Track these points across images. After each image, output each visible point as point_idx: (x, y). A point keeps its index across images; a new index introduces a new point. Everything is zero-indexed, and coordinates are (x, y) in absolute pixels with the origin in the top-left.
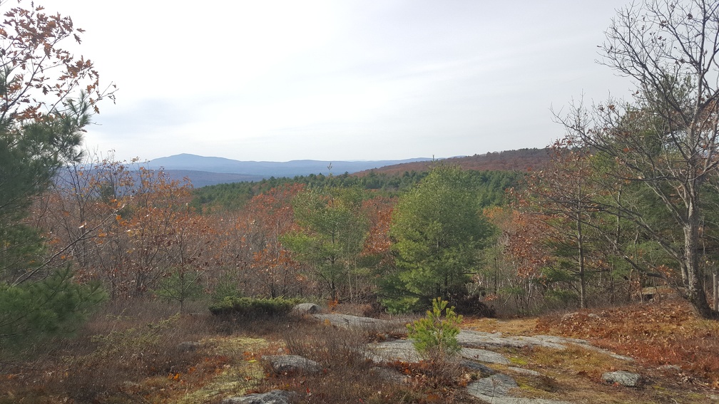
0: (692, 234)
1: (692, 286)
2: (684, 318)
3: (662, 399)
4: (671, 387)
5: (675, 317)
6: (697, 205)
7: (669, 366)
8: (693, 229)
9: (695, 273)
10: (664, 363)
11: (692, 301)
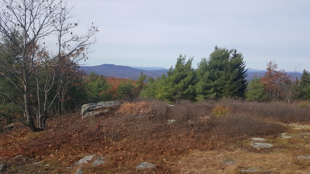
0: (27, 98)
1: (28, 120)
2: (26, 133)
3: (14, 172)
4: (18, 165)
5: (22, 134)
6: (28, 86)
7: (18, 156)
8: (27, 96)
9: (29, 114)
10: (16, 155)
11: (29, 126)
